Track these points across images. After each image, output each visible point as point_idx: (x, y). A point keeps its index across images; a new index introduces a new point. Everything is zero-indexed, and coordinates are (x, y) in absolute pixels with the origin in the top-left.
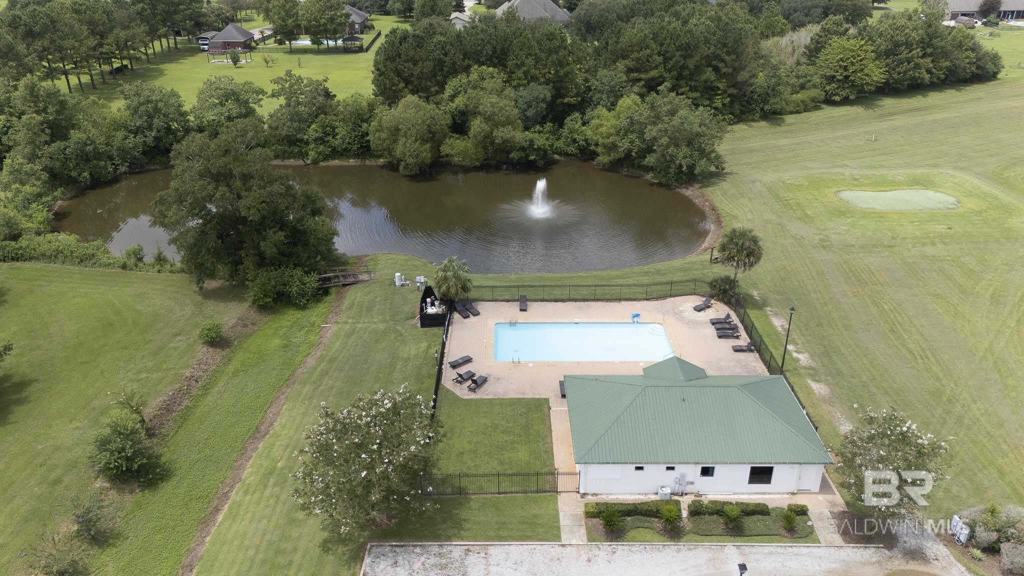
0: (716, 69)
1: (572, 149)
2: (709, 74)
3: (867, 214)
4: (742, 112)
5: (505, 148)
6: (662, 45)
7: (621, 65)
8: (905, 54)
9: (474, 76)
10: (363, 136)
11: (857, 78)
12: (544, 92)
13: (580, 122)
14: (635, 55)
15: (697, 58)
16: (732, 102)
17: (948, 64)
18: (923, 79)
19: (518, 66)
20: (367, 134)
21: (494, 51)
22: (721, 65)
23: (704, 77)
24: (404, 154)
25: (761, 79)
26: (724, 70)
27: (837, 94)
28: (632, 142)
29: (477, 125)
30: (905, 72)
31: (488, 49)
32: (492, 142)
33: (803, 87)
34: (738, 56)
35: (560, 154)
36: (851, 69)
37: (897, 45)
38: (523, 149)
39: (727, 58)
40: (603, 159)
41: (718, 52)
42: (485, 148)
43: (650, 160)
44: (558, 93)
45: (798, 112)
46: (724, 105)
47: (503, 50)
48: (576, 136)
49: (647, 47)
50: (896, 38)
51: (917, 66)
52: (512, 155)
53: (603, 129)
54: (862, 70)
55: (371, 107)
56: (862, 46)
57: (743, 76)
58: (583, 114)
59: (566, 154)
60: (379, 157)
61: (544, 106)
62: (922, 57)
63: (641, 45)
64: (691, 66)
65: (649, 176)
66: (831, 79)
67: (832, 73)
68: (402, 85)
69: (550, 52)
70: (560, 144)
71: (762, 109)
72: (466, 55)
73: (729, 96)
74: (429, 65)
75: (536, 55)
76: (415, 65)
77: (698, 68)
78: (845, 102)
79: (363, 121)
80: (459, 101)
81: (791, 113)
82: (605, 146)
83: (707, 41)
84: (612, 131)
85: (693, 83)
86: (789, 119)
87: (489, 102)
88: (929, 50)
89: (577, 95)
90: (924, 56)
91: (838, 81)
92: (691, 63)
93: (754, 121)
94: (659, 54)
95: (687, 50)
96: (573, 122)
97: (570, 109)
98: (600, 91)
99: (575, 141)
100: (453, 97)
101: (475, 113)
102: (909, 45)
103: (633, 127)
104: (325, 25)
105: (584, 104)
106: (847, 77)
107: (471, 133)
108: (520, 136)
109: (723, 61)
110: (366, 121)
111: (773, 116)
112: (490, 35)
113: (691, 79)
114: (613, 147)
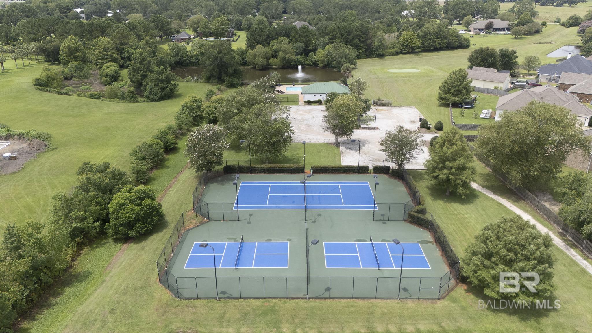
0: (360, 40)
1: (311, 63)
2: (356, 41)
3: (392, 73)
4: (370, 55)
5: (289, 61)
6: (340, 31)
7: (327, 37)
8: (429, 37)
9: (279, 40)
10: (244, 59)
11: (411, 44)
12: (302, 45)
13: (313, 55)
14: (331, 34)
15: (352, 35)
16: (366, 51)
17: (446, 41)
18: (437, 46)
19: (294, 37)
20: (245, 58)
21: (286, 33)
22: (361, 38)
23: (355, 42)
24: (258, 62)
25: (376, 44)
26: (362, 40)
27: (404, 50)
28: (329, 58)
29: (280, 54)
30: (429, 44)
31: (284, 32)
32: (285, 59)
33: (393, 48)
34: (367, 35)
35: (307, 65)
36: (409, 41)
37: (426, 34)
38: (295, 62)
39: (363, 36)
40: (321, 65)
41: (360, 34)
42: (283, 62)
43: (334, 63)
44: (307, 46)
45: (390, 56)
46: (363, 51)
47: (289, 32)
48: (312, 59)
49: (335, 31)
50: (425, 32)
51: (434, 42)
52: (291, 63)
53: (320, 55)
54: (413, 42)
55: (246, 50)
56: (412, 34)
57: (369, 42)
58: (315, 53)
59: (309, 65)
60: (249, 66)
61: (302, 49)
62: (436, 39)
63: (334, 30)
64: (351, 38)
65: (335, 70)
66: (403, 45)
67: (403, 43)
68: (256, 43)
69: (304, 33)
70: (307, 62)
71: (376, 54)
72: (276, 34)
73: (365, 48)
74: (265, 37)
75: (299, 34)
76: (260, 37)
77: (353, 39)
78: (408, 53)
79: (244, 54)
80: (275, 47)
81: (388, 56)
82: (321, 61)
83: (356, 31)
84: (323, 55)
85: (351, 44)
86: (386, 57)
87: (284, 47)
88: (439, 36)
89: (313, 47)
90: (438, 38)
91: (405, 46)
92: (350, 37)
93: (374, 57)
94: (340, 34)
95: (349, 33)
96: (311, 54)
97: (311, 51)
98: (320, 45)
99: (312, 61)
100: (272, 46)
101: (280, 50)
102: (430, 34)
103: (329, 53)
104: (220, 31)
105: (315, 50)
106: (407, 44)
107: (279, 57)
108: (294, 57)
109: (361, 37)
110: (245, 54)
111: (381, 56)
112: (285, 27)
113: (351, 42)
114: (323, 61)
